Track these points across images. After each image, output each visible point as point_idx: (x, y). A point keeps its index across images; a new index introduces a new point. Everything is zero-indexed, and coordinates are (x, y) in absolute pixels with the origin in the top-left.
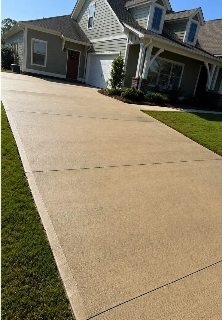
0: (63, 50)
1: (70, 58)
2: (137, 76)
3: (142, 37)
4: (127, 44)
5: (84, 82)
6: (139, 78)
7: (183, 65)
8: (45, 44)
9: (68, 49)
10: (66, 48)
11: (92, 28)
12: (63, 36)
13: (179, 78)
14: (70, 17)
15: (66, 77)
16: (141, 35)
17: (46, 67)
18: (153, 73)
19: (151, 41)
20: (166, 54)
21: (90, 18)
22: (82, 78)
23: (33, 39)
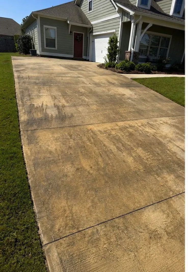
0: (69, 33)
1: (76, 39)
2: (129, 50)
3: (133, 14)
4: (121, 22)
5: (88, 60)
6: (131, 52)
7: (170, 36)
8: (55, 29)
9: (74, 32)
10: (72, 32)
11: (92, 11)
12: (68, 22)
13: (167, 48)
14: (74, 3)
15: (74, 57)
16: (132, 13)
17: (57, 49)
18: (144, 46)
19: (141, 17)
20: (155, 28)
21: (89, 2)
22: (86, 56)
23: (45, 26)
